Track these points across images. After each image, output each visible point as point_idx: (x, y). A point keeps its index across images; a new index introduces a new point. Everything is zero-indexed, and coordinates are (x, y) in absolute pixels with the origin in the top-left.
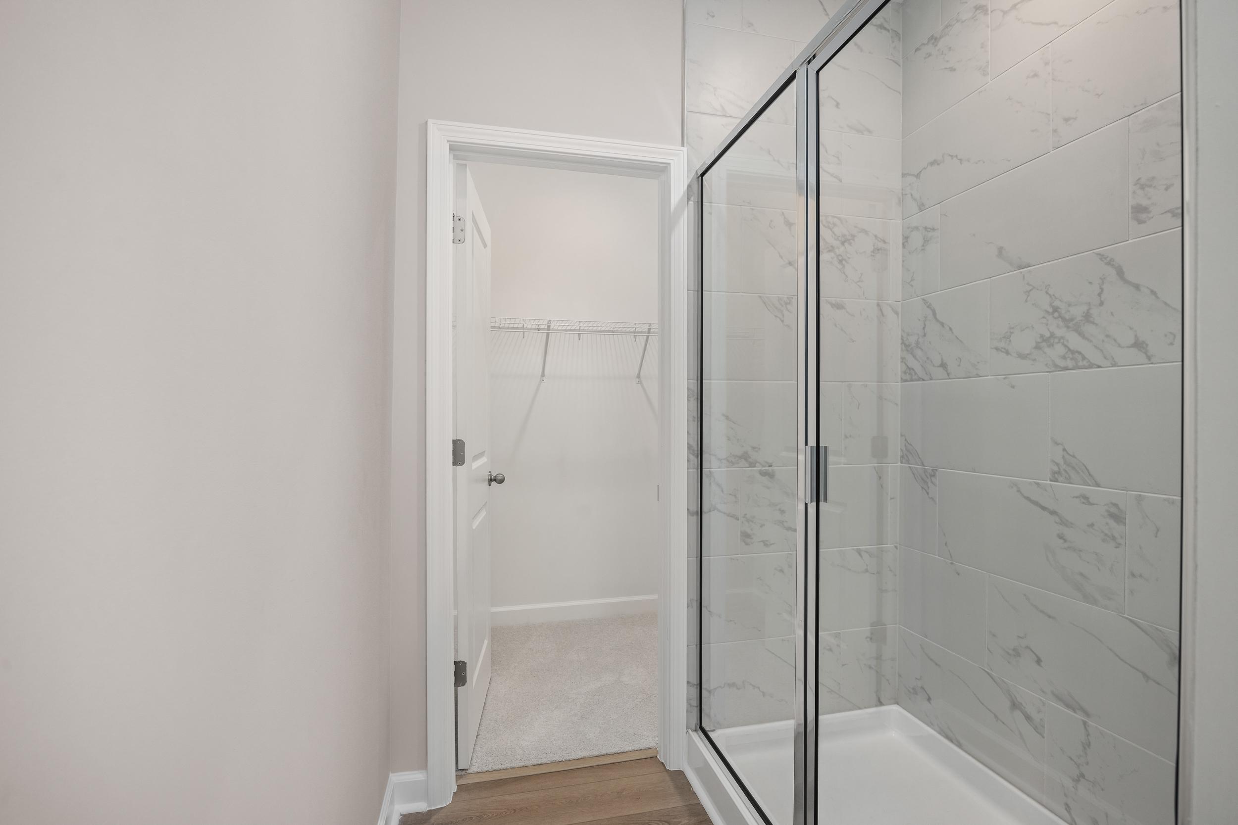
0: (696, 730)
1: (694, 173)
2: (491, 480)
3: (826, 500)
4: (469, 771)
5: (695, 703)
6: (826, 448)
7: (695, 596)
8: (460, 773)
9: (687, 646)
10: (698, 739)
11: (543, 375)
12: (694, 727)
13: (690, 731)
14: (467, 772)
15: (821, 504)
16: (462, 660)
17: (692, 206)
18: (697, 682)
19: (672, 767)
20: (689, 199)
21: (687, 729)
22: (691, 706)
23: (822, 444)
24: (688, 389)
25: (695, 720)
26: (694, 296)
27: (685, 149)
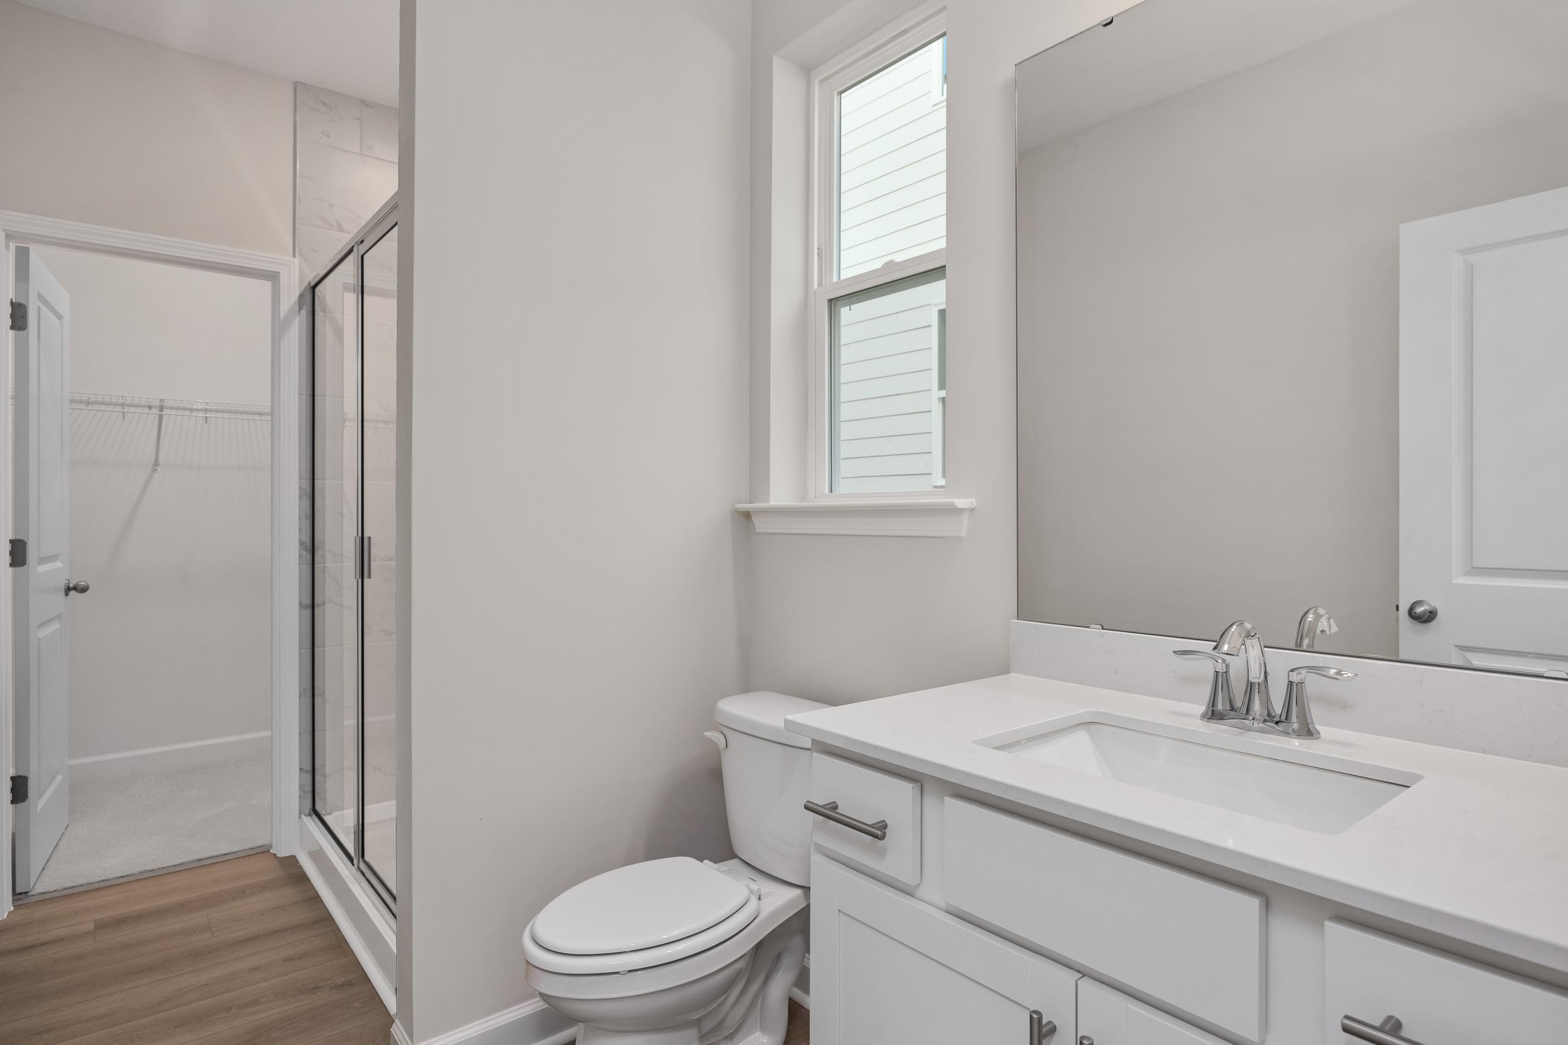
0: (310, 815)
1: (306, 284)
2: (68, 590)
3: (369, 577)
4: (31, 893)
5: (309, 788)
6: (369, 538)
7: (309, 686)
8: (17, 897)
9: (300, 734)
10: (312, 824)
11: (156, 463)
12: (308, 812)
13: (303, 816)
14: (28, 894)
15: (366, 580)
16: (22, 774)
17: (305, 313)
18: (309, 768)
19: (282, 854)
20: (300, 308)
21: (299, 814)
22: (304, 792)
23: (366, 535)
24: (300, 488)
25: (309, 805)
26: (306, 400)
27: (297, 260)
